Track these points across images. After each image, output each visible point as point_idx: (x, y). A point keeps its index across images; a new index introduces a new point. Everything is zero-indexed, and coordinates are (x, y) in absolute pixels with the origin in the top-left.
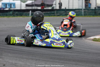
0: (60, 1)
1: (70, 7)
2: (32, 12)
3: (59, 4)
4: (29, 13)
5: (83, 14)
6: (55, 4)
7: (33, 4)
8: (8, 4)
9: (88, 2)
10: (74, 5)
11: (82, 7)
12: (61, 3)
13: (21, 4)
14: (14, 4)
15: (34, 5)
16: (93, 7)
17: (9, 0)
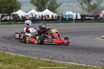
8: (68, 15)
14: (72, 15)
17: (69, 13)
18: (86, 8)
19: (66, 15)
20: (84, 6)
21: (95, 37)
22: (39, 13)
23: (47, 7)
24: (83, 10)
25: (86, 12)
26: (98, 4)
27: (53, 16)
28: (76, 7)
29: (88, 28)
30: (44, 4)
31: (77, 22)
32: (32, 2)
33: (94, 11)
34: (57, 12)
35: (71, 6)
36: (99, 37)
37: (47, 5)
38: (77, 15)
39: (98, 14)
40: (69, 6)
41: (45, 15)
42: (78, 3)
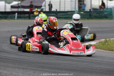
0: (50, 2)
1: (61, 9)
2: (18, 14)
3: (49, 5)
4: (15, 16)
6: (44, 5)
7: (19, 5)
9: (82, 3)
10: (66, 6)
11: (75, 9)
12: (51, 5)
13: (5, 6)
15: (21, 7)
16: (88, 8)
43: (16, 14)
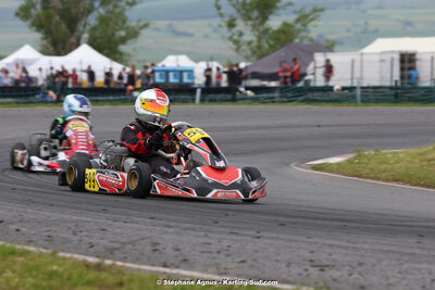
4: (195, 96)
5: (359, 98)
6: (313, 72)
8: (174, 71)
14: (191, 72)
17: (177, 60)
18: (250, 43)
19: (167, 72)
20: (241, 34)
21: (287, 164)
22: (50, 63)
23: (86, 36)
24: (237, 50)
25: (247, 58)
26: (299, 26)
27: (109, 75)
28: (206, 36)
29: (257, 128)
30: (72, 22)
31: (212, 101)
32: (22, 14)
33: (283, 54)
34: (129, 56)
35: (186, 34)
36: (303, 165)
37: (85, 26)
38: (209, 70)
39: (299, 69)
40: (178, 34)
41: (74, 71)
42: (216, 22)
43: (199, 91)
